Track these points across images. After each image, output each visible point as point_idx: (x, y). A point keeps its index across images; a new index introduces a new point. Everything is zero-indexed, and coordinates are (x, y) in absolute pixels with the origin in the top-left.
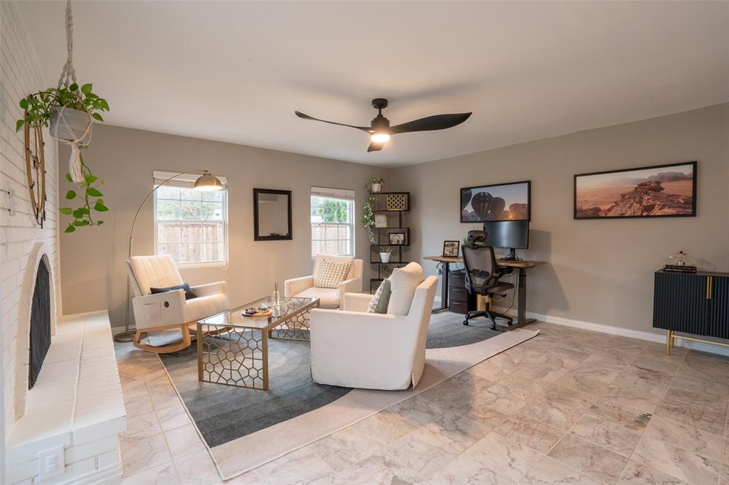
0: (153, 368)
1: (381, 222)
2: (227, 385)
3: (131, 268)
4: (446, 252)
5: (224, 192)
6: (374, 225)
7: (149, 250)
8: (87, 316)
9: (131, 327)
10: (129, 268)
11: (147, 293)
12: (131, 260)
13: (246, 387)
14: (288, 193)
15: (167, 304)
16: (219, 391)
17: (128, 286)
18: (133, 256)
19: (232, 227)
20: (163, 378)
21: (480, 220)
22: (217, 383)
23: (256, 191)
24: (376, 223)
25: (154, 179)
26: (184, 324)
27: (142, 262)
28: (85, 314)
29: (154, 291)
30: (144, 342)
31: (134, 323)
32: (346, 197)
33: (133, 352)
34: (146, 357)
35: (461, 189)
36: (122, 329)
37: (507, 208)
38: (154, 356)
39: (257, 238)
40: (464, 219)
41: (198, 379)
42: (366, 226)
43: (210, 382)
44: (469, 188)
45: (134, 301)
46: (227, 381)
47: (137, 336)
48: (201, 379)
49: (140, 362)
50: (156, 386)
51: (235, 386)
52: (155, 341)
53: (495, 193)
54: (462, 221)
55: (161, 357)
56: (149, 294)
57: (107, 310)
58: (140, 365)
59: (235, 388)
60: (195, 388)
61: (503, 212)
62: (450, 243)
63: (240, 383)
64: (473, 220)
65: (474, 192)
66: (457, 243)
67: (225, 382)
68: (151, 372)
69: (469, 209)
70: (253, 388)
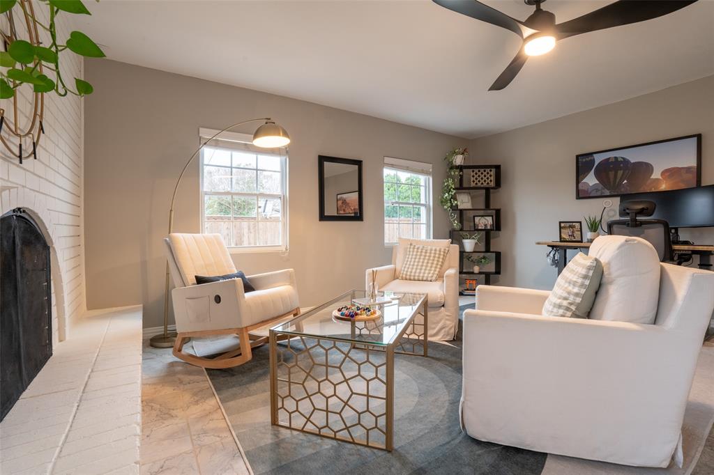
0: (199, 396)
1: (464, 202)
2: (319, 435)
3: (171, 248)
4: (563, 236)
5: (284, 158)
6: (457, 205)
7: (193, 225)
8: (115, 312)
9: (170, 327)
10: (167, 250)
11: (190, 283)
12: (170, 238)
13: (353, 443)
14: (359, 163)
15: (218, 299)
16: (310, 451)
17: (168, 274)
18: (173, 232)
19: (292, 203)
20: (215, 416)
21: (608, 194)
22: (302, 431)
23: (322, 159)
24: (459, 203)
25: (200, 138)
26: (242, 328)
27: (183, 240)
28: (114, 309)
29: (200, 280)
30: (187, 350)
31: (174, 323)
32: (422, 172)
33: (172, 364)
34: (190, 373)
35: (578, 157)
36: (158, 330)
37: (656, 175)
38: (199, 373)
39: (323, 217)
40: (581, 195)
41: (270, 420)
42: (446, 207)
43: (290, 428)
44: (591, 154)
45: (174, 293)
46: (320, 429)
47: (178, 341)
48: (274, 422)
49: (181, 382)
50: (205, 432)
51: (334, 439)
52: (201, 348)
53: (633, 156)
54: (578, 197)
55: (210, 375)
56: (194, 284)
57: (141, 305)
58: (182, 387)
59: (334, 443)
60: (270, 441)
61: (649, 181)
62: (568, 224)
63: (343, 435)
64: (599, 194)
65: (598, 159)
66: (577, 225)
67: (317, 431)
68: (197, 402)
69: (591, 180)
70: (367, 446)
